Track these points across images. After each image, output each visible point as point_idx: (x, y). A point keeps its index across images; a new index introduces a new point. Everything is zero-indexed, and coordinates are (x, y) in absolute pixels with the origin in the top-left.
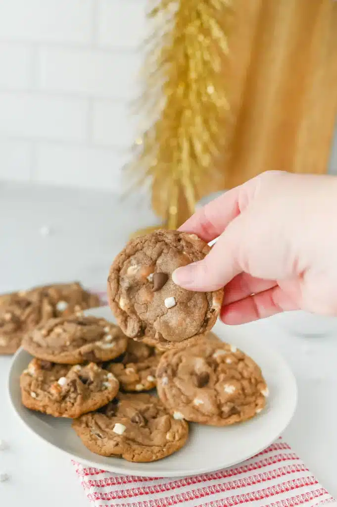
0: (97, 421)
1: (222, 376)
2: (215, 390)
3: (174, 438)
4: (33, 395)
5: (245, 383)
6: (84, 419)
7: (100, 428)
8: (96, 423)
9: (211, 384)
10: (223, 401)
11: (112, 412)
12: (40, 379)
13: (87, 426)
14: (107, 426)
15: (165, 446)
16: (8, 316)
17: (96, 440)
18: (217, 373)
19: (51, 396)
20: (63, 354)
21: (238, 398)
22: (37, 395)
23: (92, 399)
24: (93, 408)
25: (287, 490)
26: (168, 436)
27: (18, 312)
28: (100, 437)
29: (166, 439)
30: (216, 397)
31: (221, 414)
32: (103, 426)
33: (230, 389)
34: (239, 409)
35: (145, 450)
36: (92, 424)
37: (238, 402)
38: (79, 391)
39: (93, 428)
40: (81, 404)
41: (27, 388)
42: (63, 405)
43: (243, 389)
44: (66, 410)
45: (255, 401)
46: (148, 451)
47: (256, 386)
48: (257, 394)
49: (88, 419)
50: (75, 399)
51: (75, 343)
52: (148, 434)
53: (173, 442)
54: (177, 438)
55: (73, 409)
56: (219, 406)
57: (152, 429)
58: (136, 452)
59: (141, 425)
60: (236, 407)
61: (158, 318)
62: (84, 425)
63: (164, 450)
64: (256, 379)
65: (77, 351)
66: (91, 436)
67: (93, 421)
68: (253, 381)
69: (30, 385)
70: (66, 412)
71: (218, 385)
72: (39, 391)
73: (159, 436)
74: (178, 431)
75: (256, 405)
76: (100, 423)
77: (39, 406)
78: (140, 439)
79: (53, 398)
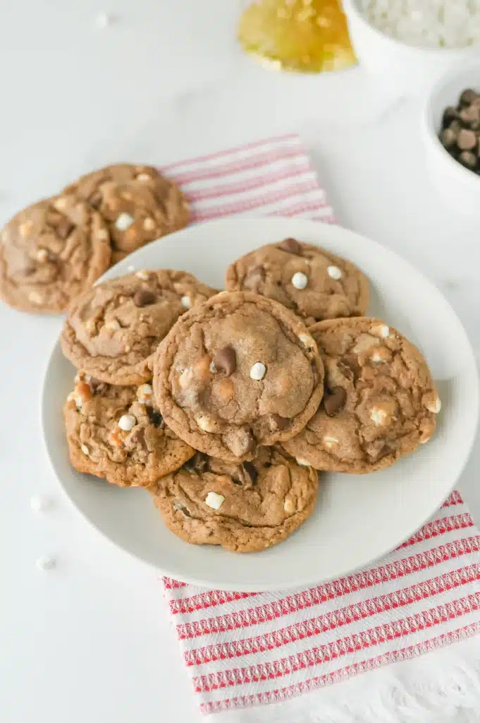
0: (181, 485)
1: (366, 393)
2: (357, 418)
3: (296, 507)
4: (85, 450)
5: (403, 398)
6: (163, 484)
7: (187, 496)
8: (181, 489)
9: (349, 407)
10: (368, 439)
11: (204, 463)
12: (92, 419)
13: (168, 493)
14: (197, 494)
15: (282, 524)
16: (41, 255)
17: (181, 521)
18: (359, 386)
19: (110, 454)
20: (121, 372)
21: (391, 430)
22: (90, 449)
23: (171, 455)
24: (173, 468)
25: (448, 587)
26: (288, 506)
27: (55, 247)
28: (187, 513)
29: (284, 512)
30: (357, 433)
31: (366, 459)
32: (191, 494)
33: (378, 416)
34: (393, 446)
35: (253, 536)
36: (175, 491)
37: (392, 435)
38: (149, 449)
39: (177, 498)
40: (156, 465)
41: (75, 438)
42: (129, 469)
43: (399, 411)
44: (135, 476)
45: (418, 427)
46: (257, 537)
47: (420, 399)
48: (421, 413)
49: (168, 484)
50: (146, 458)
51: (137, 347)
52: (257, 502)
53: (294, 514)
54: (300, 507)
55: (145, 474)
56: (362, 447)
57: (262, 493)
58: (241, 540)
59: (246, 487)
60: (389, 444)
61: (258, 400)
62: (163, 494)
63: (281, 531)
64: (419, 388)
65: (142, 364)
66: (175, 512)
67: (176, 486)
68: (415, 391)
69: (78, 432)
70: (135, 479)
71: (360, 407)
72: (92, 443)
73: (273, 507)
74: (302, 494)
75: (421, 433)
76: (186, 489)
77: (96, 470)
78: (245, 517)
79: (114, 458)
